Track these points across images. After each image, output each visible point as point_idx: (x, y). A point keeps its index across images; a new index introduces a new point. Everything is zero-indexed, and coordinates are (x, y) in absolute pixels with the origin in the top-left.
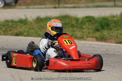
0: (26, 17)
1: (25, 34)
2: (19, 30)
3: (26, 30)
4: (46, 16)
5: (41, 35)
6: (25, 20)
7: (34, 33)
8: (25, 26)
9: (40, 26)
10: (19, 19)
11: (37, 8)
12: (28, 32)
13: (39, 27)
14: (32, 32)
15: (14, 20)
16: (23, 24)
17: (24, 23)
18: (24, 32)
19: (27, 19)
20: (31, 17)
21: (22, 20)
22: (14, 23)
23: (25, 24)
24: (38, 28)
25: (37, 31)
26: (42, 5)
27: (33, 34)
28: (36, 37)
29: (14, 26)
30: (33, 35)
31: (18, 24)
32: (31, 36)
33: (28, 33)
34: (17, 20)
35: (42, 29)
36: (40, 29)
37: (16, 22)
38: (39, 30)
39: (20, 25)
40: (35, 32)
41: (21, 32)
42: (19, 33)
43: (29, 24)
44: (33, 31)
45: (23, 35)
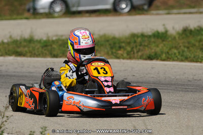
0: (165, 28)
1: (164, 56)
2: (153, 51)
3: (165, 49)
4: (199, 27)
5: (190, 57)
6: (163, 34)
7: (177, 54)
8: (164, 42)
9: (189, 43)
10: (153, 32)
11: (185, 13)
12: (168, 52)
13: (187, 45)
14: (175, 54)
15: (146, 34)
16: (160, 40)
17: (161, 38)
18: (162, 52)
19: (166, 31)
20: (173, 28)
21: (158, 33)
22: (146, 39)
23: (163, 41)
24: (185, 47)
25: (183, 51)
26: (194, 7)
27: (177, 57)
28: (182, 61)
29: (146, 44)
30: (176, 59)
31: (153, 40)
32: (174, 60)
33: (168, 55)
34: (150, 34)
35: (191, 48)
36: (188, 48)
37: (149, 37)
38: (186, 49)
39: (154, 42)
40: (179, 53)
41: (156, 54)
42: (153, 54)
43: (170, 39)
44: (175, 51)
45: (160, 58)
